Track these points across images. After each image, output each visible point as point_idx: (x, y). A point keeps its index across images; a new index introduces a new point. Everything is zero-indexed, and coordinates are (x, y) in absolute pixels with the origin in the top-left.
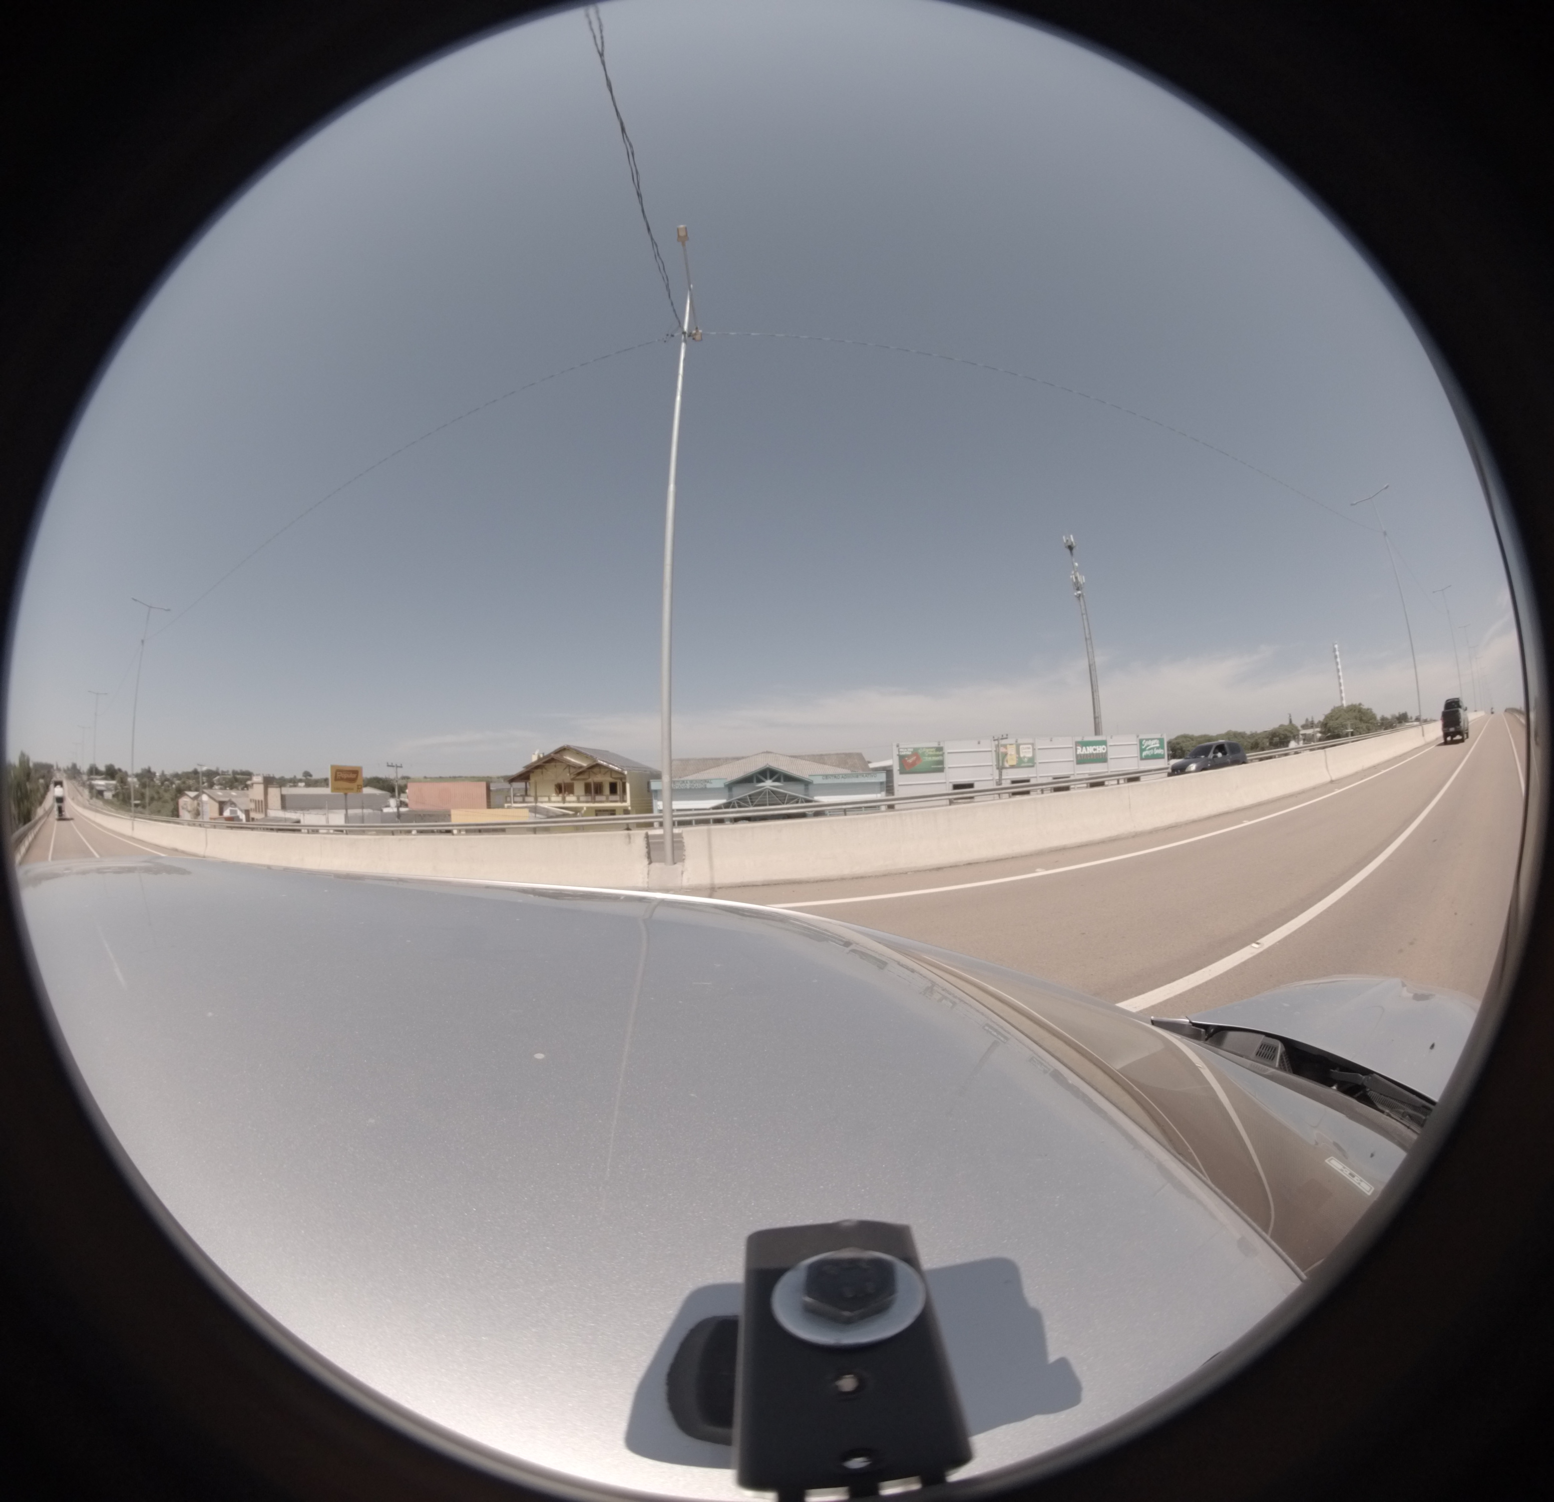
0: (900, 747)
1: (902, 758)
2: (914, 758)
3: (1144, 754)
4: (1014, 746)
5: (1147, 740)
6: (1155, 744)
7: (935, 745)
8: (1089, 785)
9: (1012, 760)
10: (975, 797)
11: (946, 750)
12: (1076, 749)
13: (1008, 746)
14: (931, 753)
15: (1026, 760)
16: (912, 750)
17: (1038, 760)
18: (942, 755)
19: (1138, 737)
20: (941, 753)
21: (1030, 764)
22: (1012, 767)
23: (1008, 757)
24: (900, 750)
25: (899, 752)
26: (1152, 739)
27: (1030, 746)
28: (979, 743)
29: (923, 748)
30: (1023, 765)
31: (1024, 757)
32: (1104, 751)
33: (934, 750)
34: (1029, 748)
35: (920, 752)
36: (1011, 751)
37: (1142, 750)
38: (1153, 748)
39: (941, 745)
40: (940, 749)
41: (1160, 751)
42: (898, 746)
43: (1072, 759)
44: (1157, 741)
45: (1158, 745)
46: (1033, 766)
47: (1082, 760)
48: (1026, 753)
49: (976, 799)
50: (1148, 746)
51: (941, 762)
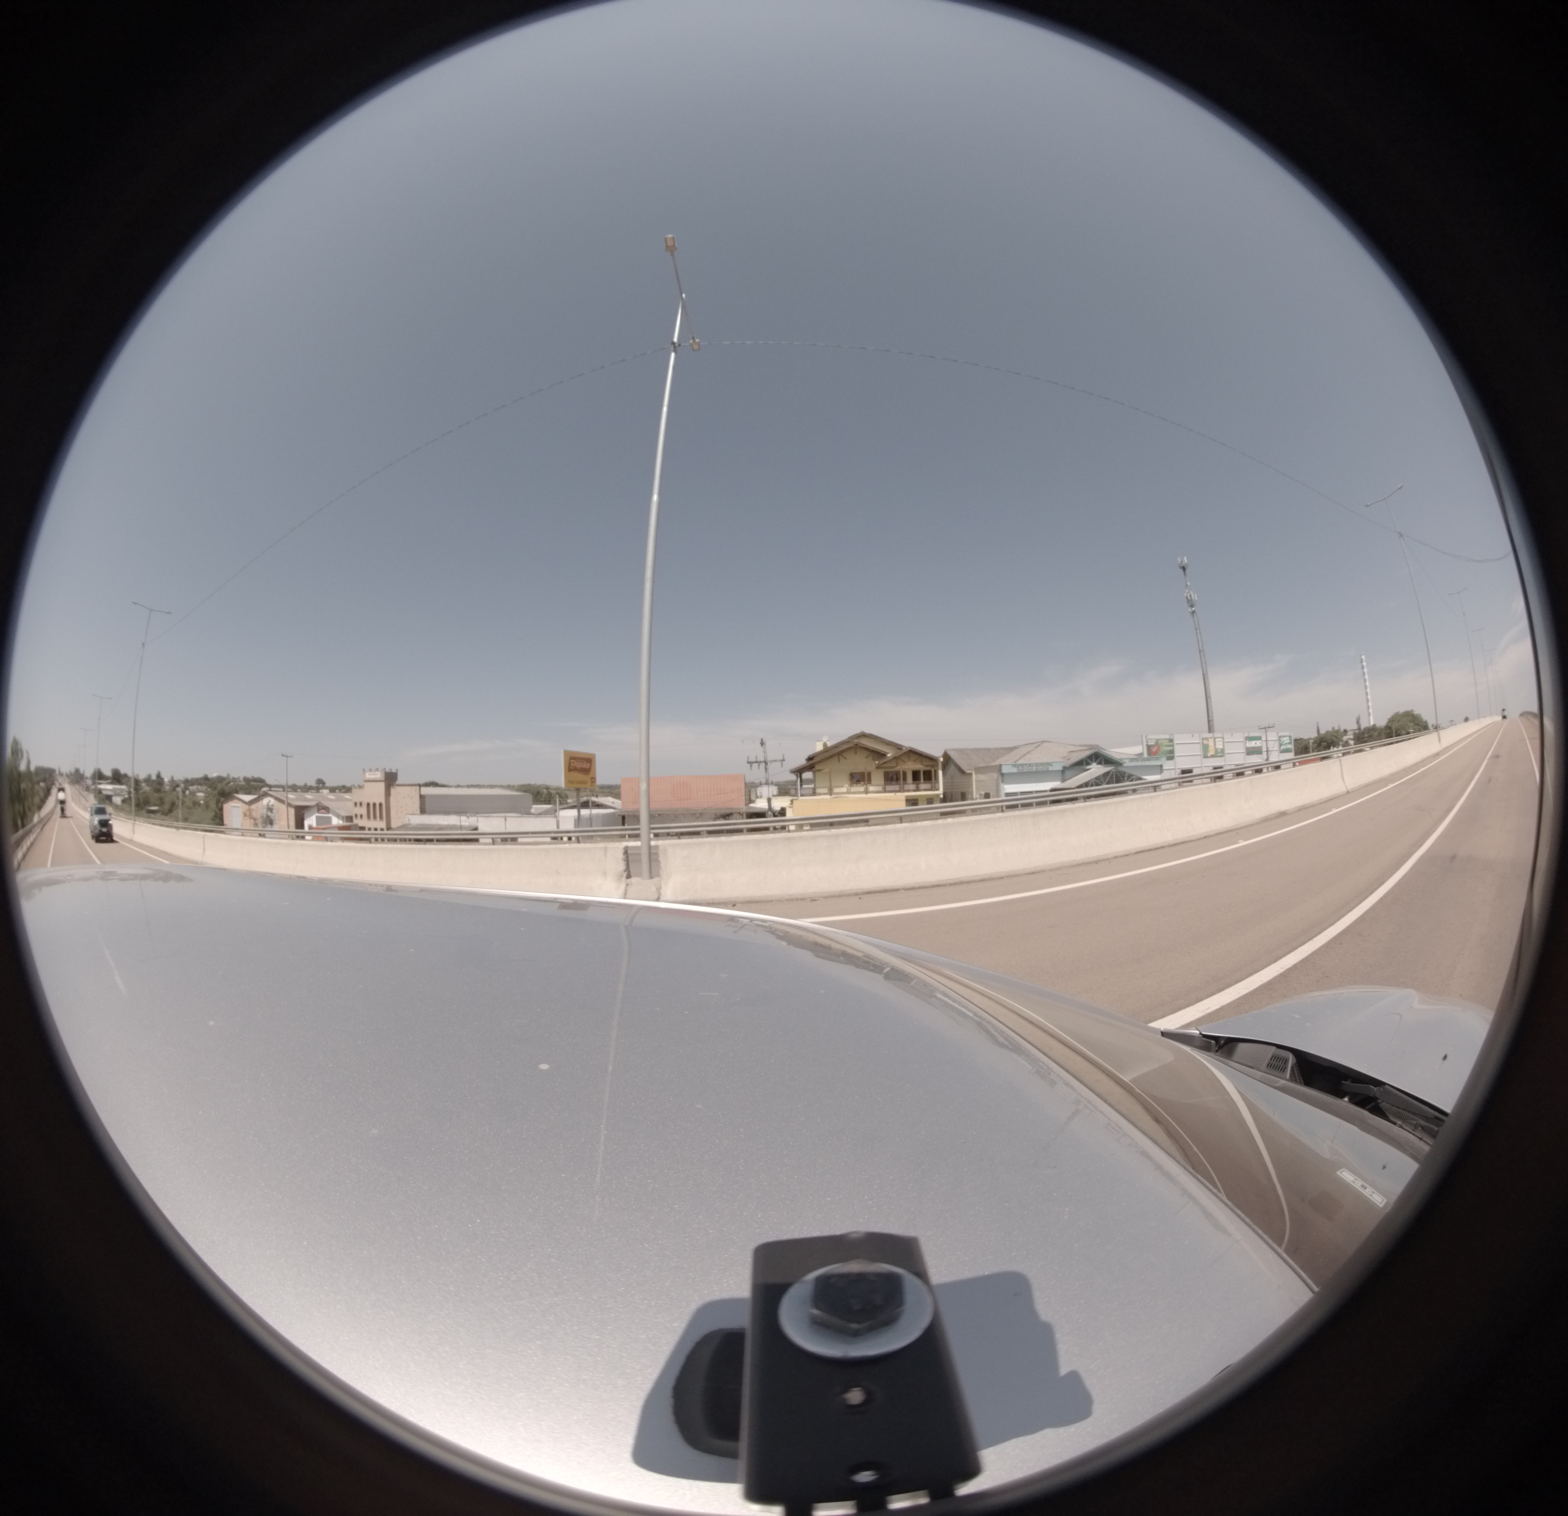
0: (1148, 738)
1: (1149, 747)
2: (1156, 748)
3: (1282, 747)
4: (1212, 739)
5: (1283, 736)
6: (1286, 740)
7: (1167, 737)
8: (1254, 772)
9: (1211, 752)
10: (1194, 781)
11: (1176, 742)
12: (1246, 743)
13: (1210, 739)
14: (1167, 744)
15: (1219, 751)
16: (1154, 740)
17: (1226, 752)
18: (1173, 746)
19: (1278, 734)
20: (1171, 744)
21: (1222, 754)
22: (1212, 756)
23: (1210, 748)
24: (1149, 741)
25: (1147, 742)
26: (1286, 736)
27: (1221, 739)
28: (1193, 736)
29: (1161, 739)
30: (1218, 755)
31: (1218, 749)
32: (1260, 745)
33: (1167, 741)
34: (1220, 741)
35: (1160, 742)
36: (1211, 743)
37: (1281, 745)
38: (1286, 744)
39: (1172, 737)
40: (1171, 740)
41: (1289, 746)
42: (1146, 737)
43: (1243, 751)
44: (1288, 738)
45: (1288, 741)
46: (1222, 756)
47: (1250, 752)
48: (1219, 746)
49: (1195, 782)
50: (1283, 742)
51: (1172, 752)
